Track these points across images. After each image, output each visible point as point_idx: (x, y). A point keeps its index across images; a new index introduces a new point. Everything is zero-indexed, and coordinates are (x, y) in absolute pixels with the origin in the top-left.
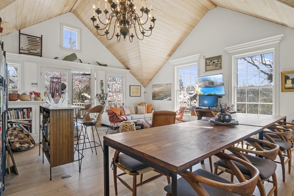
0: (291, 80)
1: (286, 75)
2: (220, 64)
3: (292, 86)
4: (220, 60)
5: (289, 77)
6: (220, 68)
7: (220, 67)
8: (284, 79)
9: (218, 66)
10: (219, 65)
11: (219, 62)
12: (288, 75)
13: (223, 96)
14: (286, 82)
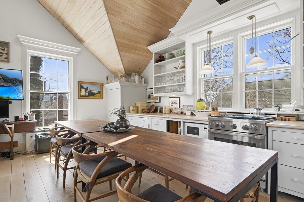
0: (84, 89)
1: (81, 84)
2: (7, 54)
3: (85, 95)
4: (6, 48)
5: (83, 86)
6: (6, 60)
7: (6, 58)
8: (80, 87)
9: (2, 57)
10: (5, 56)
11: (5, 52)
12: (83, 85)
13: (12, 101)
14: (81, 91)
